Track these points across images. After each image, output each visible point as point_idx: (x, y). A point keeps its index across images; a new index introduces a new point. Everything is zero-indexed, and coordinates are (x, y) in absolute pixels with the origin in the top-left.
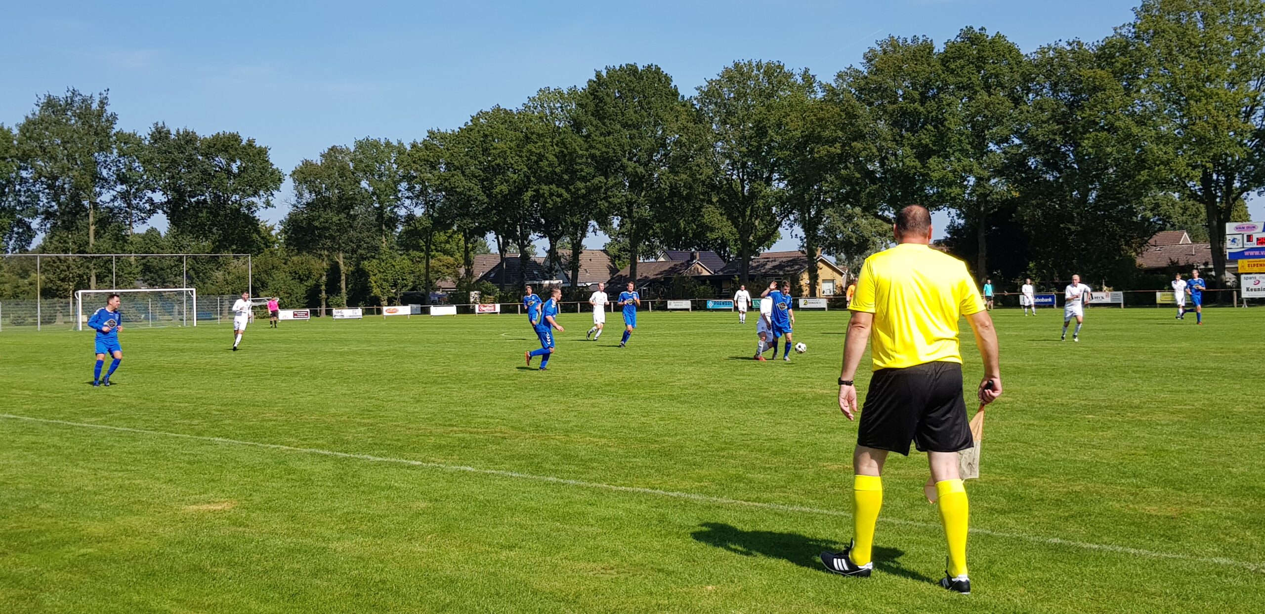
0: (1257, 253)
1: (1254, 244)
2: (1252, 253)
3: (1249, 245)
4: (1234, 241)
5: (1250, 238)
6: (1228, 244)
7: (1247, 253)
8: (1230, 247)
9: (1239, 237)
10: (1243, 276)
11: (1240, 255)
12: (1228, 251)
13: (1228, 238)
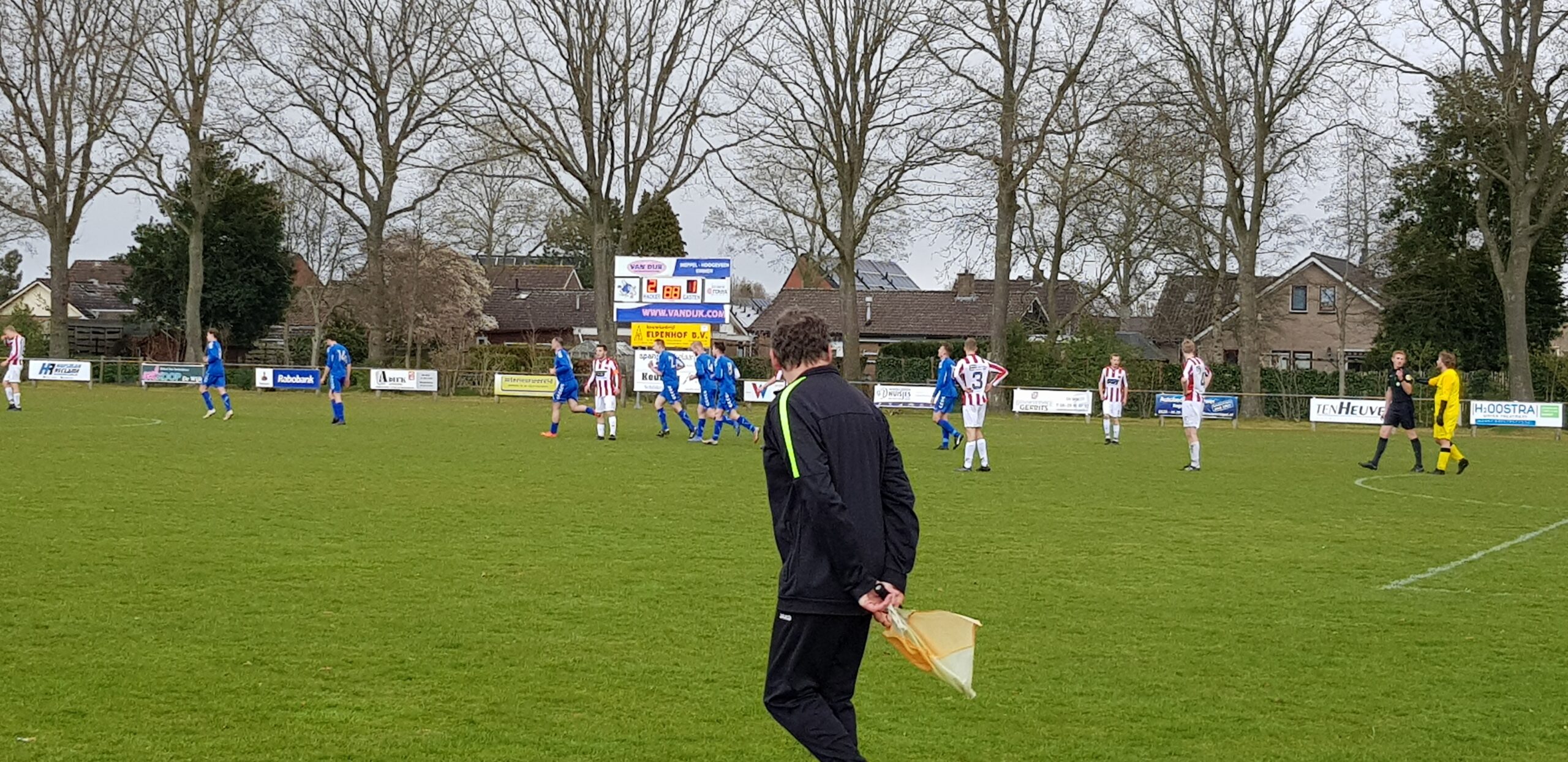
0: (662, 313)
1: (658, 297)
2: (654, 313)
3: (650, 298)
5: (652, 286)
6: (618, 294)
7: (646, 313)
8: (624, 301)
9: (635, 283)
10: (638, 353)
11: (636, 314)
12: (616, 306)
13: (618, 282)
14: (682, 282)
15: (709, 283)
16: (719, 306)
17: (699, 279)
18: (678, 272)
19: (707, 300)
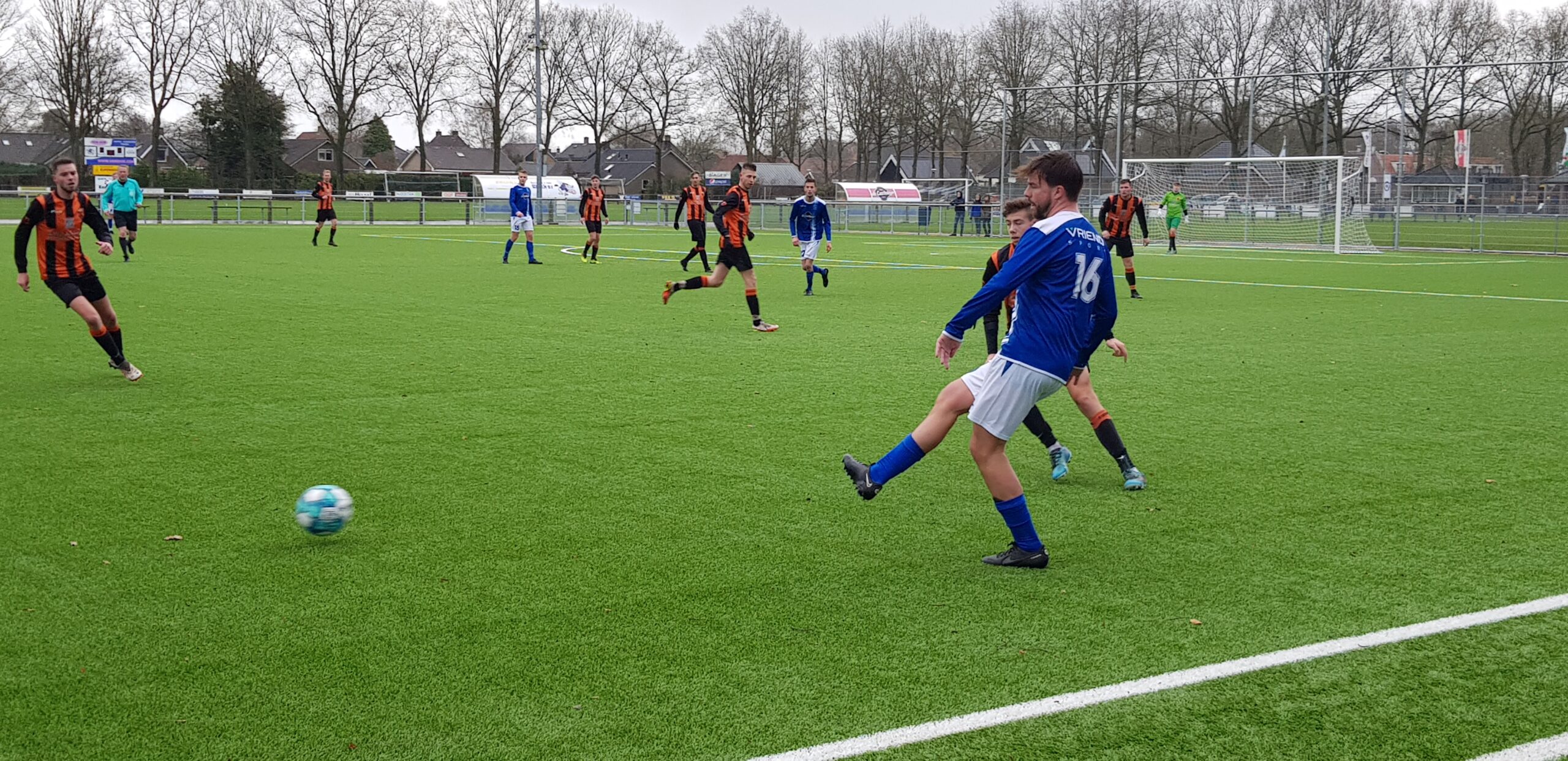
0: (107, 161)
1: (105, 154)
2: (103, 161)
3: (101, 155)
4: (90, 151)
5: (102, 150)
6: (86, 153)
7: (99, 161)
8: (89, 156)
9: (94, 148)
10: (96, 178)
11: (95, 162)
12: (86, 158)
13: (87, 148)
14: (115, 149)
15: (127, 149)
16: (132, 159)
17: (122, 148)
18: (113, 144)
19: (127, 155)
